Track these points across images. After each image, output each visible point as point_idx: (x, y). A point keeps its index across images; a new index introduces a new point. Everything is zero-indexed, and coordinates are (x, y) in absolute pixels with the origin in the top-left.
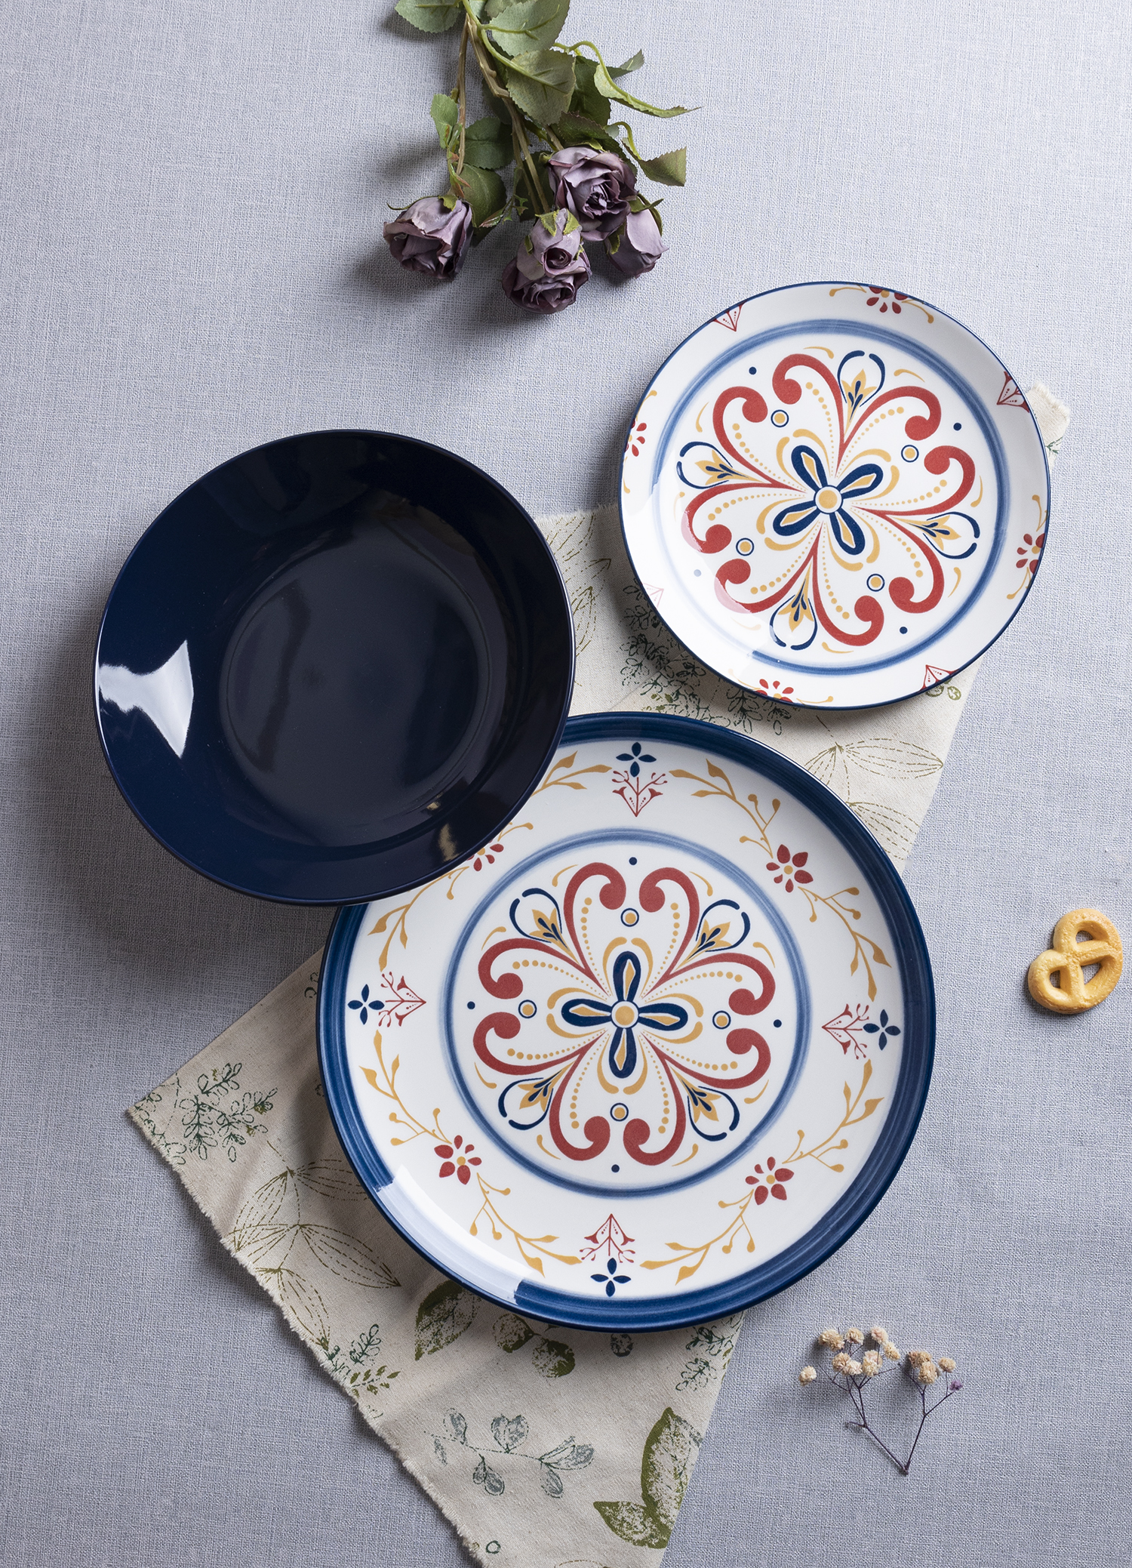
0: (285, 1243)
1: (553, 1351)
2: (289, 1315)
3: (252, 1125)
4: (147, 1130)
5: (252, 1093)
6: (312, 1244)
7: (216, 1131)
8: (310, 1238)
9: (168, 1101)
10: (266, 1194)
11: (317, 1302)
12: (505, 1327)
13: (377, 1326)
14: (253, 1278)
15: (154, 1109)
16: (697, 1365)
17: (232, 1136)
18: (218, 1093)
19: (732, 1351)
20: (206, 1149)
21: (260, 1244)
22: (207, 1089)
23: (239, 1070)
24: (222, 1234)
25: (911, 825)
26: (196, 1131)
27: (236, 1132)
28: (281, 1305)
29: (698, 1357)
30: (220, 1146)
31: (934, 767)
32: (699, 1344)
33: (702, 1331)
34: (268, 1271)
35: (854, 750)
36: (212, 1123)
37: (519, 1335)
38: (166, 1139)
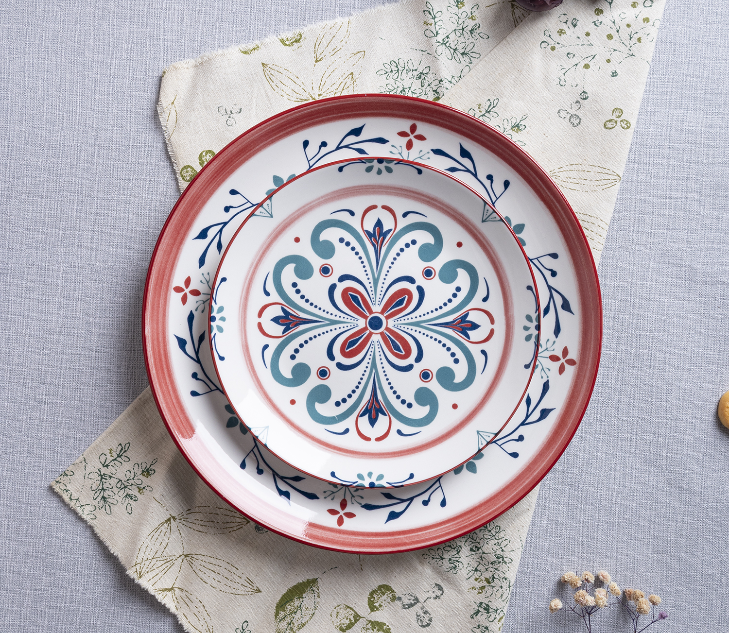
0: (175, 569)
1: (375, 628)
2: (183, 621)
3: (142, 486)
4: (66, 497)
5: (139, 463)
6: (194, 568)
7: (116, 493)
8: (192, 563)
9: (79, 475)
10: (156, 535)
11: (201, 609)
12: (339, 614)
13: (247, 622)
14: (153, 597)
15: (69, 481)
16: (480, 630)
17: (128, 495)
18: (115, 466)
19: (504, 617)
20: (110, 507)
21: (156, 572)
22: (107, 463)
23: (128, 448)
24: (127, 567)
25: (603, 224)
26: (101, 495)
27: (130, 492)
28: (176, 614)
29: (480, 623)
30: (120, 503)
31: (615, 181)
32: (480, 614)
33: (481, 604)
34: (163, 590)
35: (555, 174)
36: (112, 488)
37: (350, 619)
38: (81, 502)
